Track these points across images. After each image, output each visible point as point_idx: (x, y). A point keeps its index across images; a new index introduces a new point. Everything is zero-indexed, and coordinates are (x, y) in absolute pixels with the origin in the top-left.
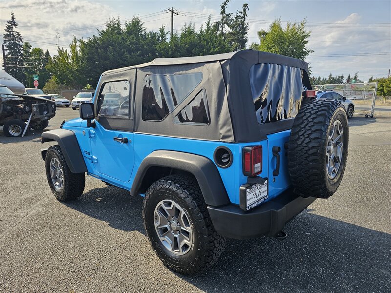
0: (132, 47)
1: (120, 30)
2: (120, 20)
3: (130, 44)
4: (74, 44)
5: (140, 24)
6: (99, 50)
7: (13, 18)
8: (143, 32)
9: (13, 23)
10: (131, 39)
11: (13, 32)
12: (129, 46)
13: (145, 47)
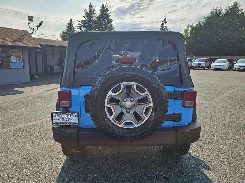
0: (226, 25)
1: (221, 14)
2: (222, 7)
3: (225, 23)
4: (187, 29)
5: (238, 6)
6: (201, 30)
7: (165, 19)
8: (240, 12)
9: (165, 22)
10: (227, 20)
11: (164, 26)
12: (224, 25)
13: (237, 23)
